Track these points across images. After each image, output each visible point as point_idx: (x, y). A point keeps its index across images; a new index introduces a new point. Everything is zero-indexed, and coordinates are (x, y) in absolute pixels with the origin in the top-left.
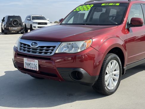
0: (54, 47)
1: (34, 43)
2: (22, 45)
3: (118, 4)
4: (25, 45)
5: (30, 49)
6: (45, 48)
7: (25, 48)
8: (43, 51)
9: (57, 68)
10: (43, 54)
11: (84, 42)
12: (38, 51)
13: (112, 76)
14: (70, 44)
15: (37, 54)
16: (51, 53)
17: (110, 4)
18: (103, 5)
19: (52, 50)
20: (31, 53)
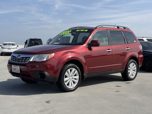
0: (29, 58)
1: (19, 55)
2: (13, 57)
3: (86, 30)
4: (14, 57)
5: (16, 59)
6: (24, 58)
7: (14, 59)
8: (23, 60)
9: (30, 71)
10: (23, 62)
11: (49, 55)
12: (20, 60)
13: (72, 79)
14: (39, 56)
15: (20, 62)
16: (27, 61)
17: (82, 31)
18: (77, 31)
19: (28, 60)
20: (17, 62)
